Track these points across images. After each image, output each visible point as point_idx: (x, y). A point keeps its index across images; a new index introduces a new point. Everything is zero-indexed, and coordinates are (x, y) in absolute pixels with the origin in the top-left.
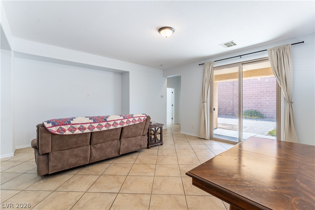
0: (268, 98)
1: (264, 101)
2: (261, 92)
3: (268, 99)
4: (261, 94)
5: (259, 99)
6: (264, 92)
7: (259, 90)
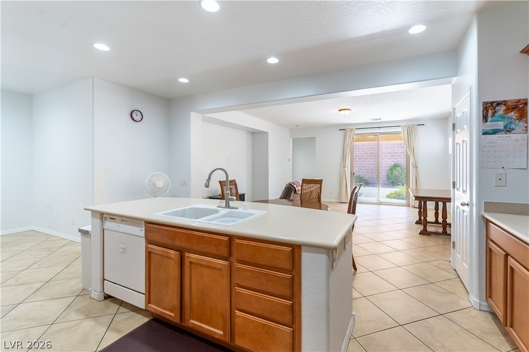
0: (372, 160)
1: (368, 164)
2: (364, 154)
3: (372, 163)
4: (365, 156)
5: (363, 161)
6: (367, 154)
7: (363, 151)
